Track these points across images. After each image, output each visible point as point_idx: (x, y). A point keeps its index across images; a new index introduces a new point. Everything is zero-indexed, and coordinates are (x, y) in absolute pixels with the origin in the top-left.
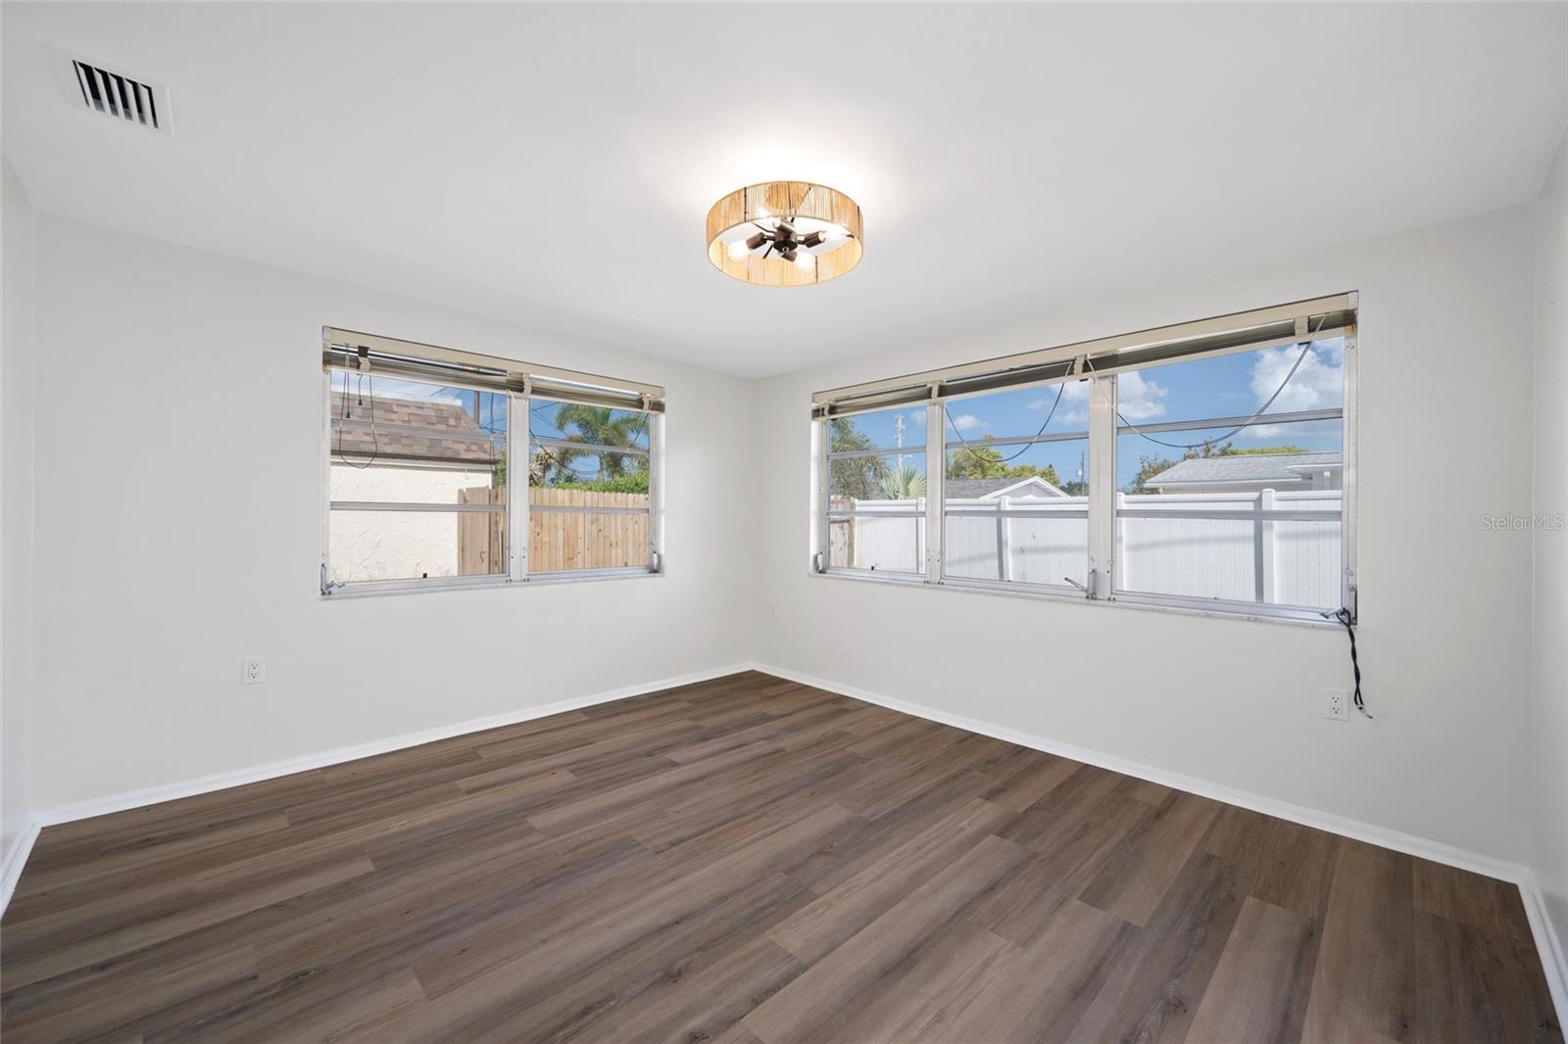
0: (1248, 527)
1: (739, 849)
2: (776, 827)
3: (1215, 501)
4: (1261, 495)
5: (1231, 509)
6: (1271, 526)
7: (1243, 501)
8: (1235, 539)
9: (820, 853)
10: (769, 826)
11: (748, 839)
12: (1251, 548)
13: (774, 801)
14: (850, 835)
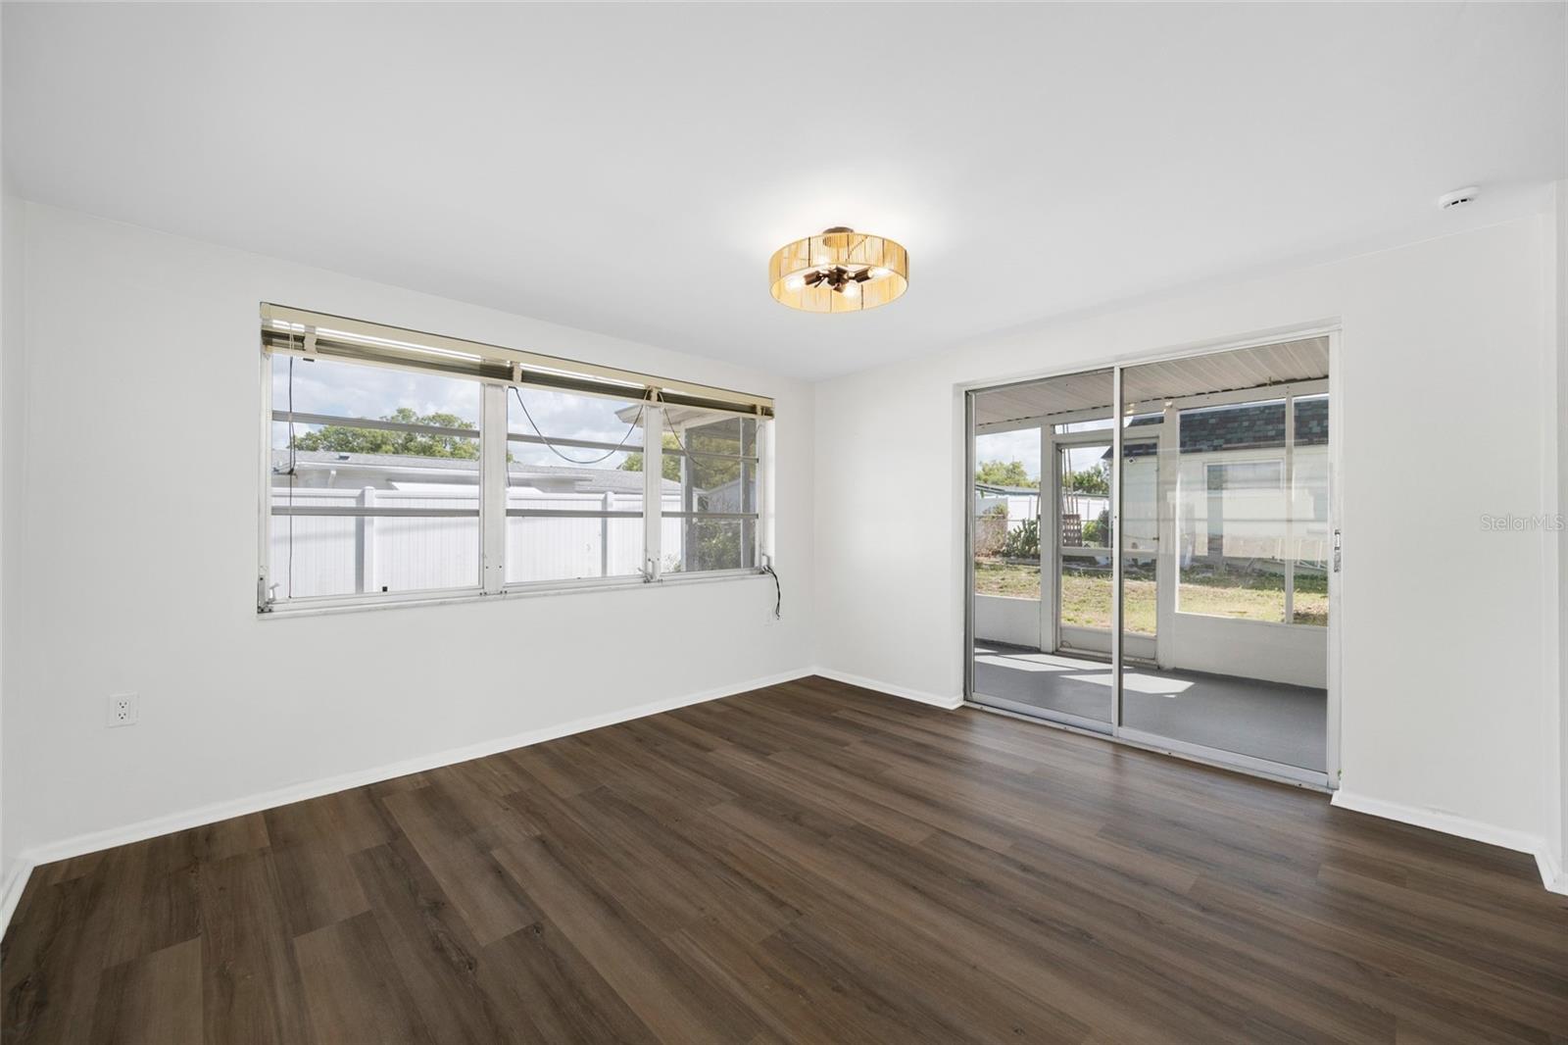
0: (350, 522)
3: (309, 497)
4: (363, 492)
5: (333, 505)
6: (373, 521)
7: (346, 497)
8: (338, 536)
12: (351, 543)
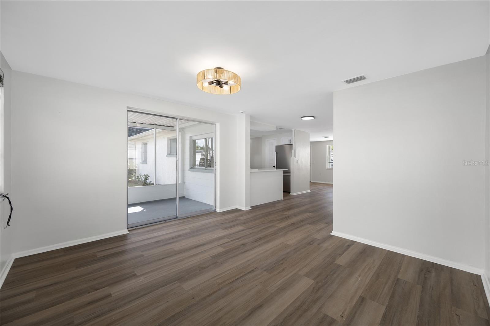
1: (230, 269)
2: (216, 278)
9: (204, 268)
10: (219, 278)
11: (227, 273)
13: (214, 292)
14: (190, 275)
